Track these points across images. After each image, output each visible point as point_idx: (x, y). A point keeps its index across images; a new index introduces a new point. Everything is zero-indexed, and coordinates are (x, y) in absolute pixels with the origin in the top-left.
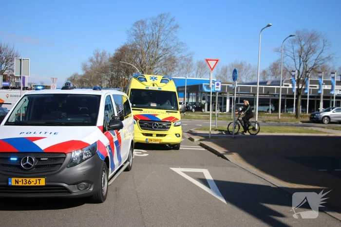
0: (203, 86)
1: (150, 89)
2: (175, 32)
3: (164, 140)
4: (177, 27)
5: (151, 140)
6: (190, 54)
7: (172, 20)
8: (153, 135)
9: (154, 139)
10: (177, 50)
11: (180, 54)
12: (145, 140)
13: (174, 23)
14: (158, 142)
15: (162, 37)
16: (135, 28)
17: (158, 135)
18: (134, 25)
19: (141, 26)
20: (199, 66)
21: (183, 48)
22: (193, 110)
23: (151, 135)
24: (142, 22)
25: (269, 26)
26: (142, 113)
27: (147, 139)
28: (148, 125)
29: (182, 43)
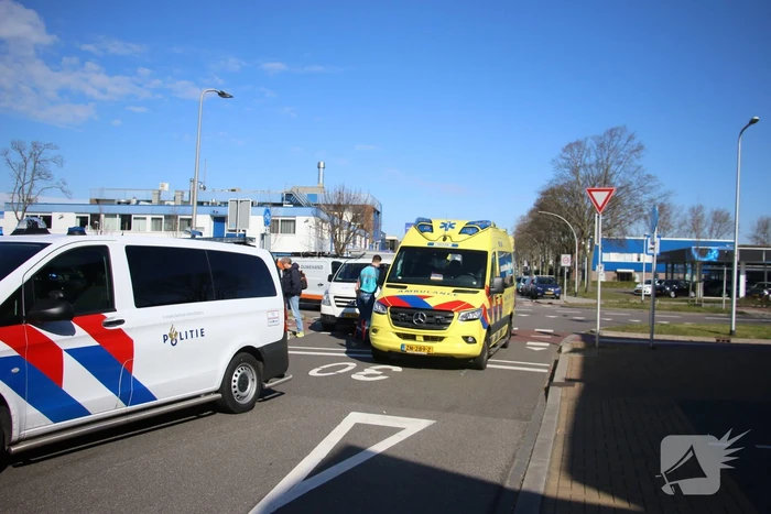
0: (693, 251)
1: (436, 245)
2: (638, 157)
3: (438, 348)
4: (640, 148)
5: (411, 348)
6: (665, 195)
7: (631, 138)
8: (417, 338)
9: (419, 346)
10: (641, 187)
11: (648, 196)
12: (399, 347)
13: (635, 142)
14: (425, 353)
15: (613, 168)
16: (565, 155)
17: (427, 338)
18: (564, 151)
19: (576, 150)
20: (715, 220)
21: (650, 184)
22: (673, 294)
23: (413, 337)
24: (578, 144)
25: (753, 122)
26: (403, 293)
27: (403, 346)
28: (408, 317)
29: (649, 176)
